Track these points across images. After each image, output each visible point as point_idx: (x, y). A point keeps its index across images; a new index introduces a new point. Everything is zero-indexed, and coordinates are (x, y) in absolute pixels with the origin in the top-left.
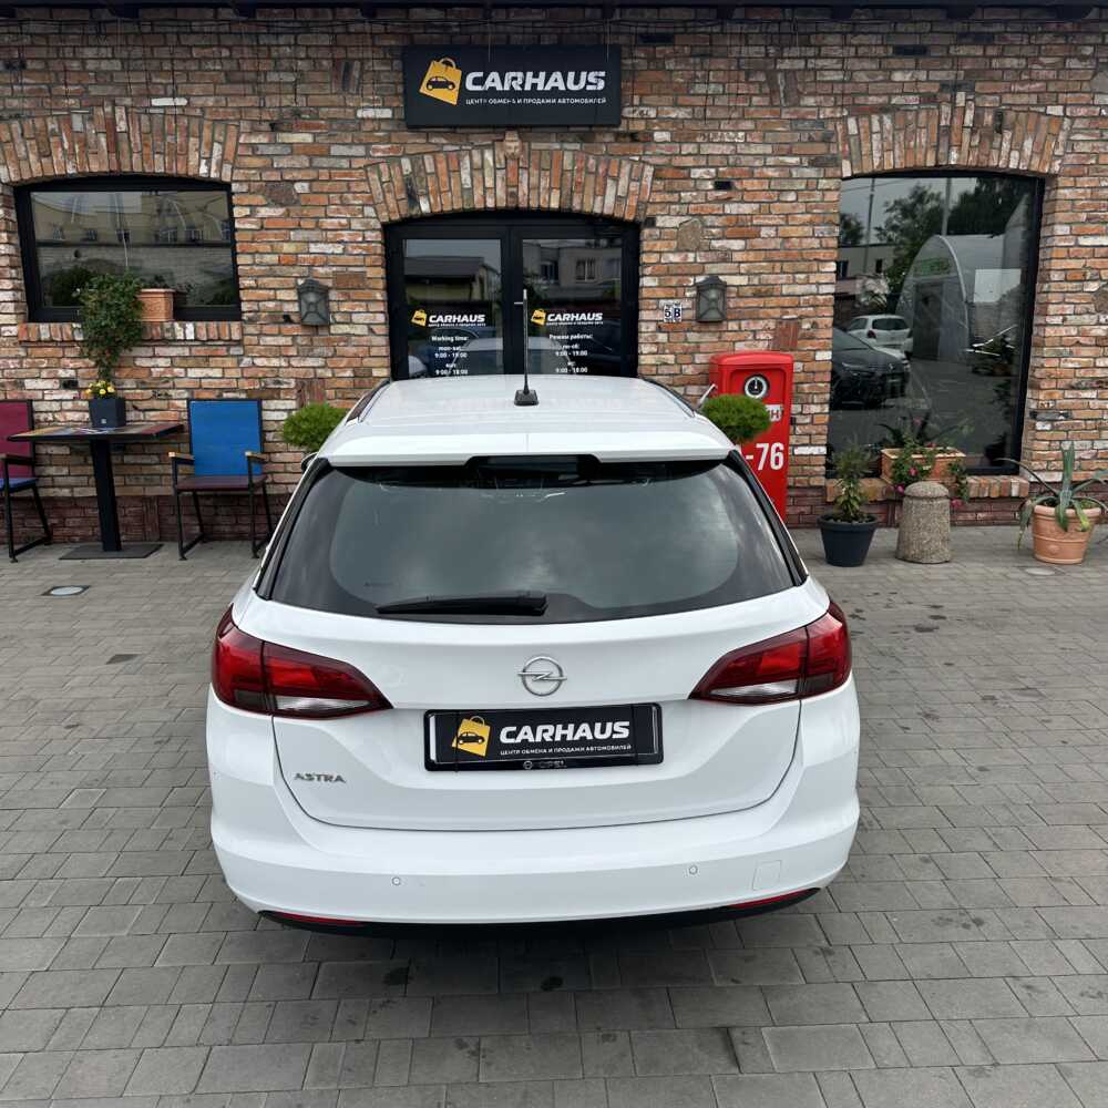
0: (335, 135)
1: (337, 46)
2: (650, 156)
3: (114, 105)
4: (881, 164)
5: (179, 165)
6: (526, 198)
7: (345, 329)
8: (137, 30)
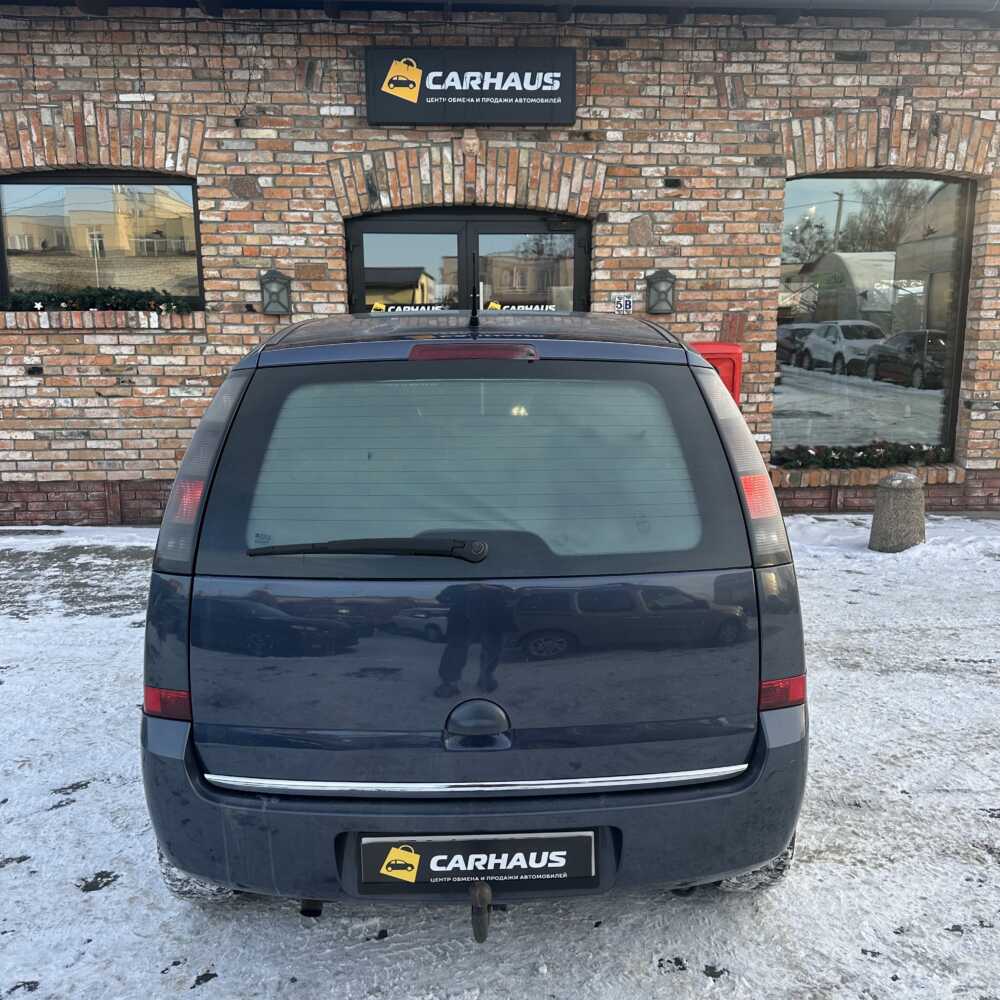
0: (299, 131)
2: (604, 155)
3: (83, 100)
4: (824, 164)
5: (146, 159)
6: (483, 194)
8: (106, 28)
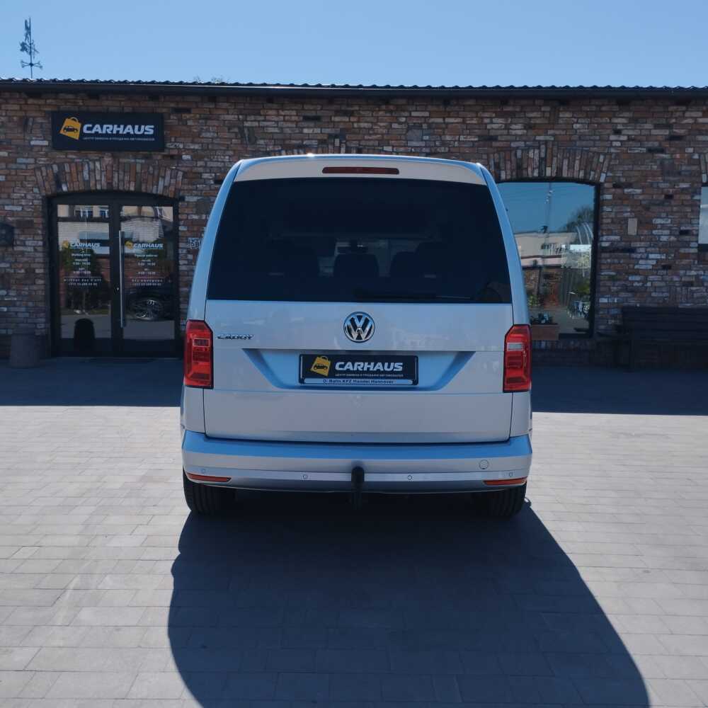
0: (19, 153)
1: (21, 110)
2: (182, 167)
6: (117, 185)
7: (21, 248)
